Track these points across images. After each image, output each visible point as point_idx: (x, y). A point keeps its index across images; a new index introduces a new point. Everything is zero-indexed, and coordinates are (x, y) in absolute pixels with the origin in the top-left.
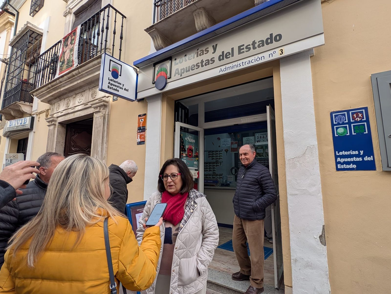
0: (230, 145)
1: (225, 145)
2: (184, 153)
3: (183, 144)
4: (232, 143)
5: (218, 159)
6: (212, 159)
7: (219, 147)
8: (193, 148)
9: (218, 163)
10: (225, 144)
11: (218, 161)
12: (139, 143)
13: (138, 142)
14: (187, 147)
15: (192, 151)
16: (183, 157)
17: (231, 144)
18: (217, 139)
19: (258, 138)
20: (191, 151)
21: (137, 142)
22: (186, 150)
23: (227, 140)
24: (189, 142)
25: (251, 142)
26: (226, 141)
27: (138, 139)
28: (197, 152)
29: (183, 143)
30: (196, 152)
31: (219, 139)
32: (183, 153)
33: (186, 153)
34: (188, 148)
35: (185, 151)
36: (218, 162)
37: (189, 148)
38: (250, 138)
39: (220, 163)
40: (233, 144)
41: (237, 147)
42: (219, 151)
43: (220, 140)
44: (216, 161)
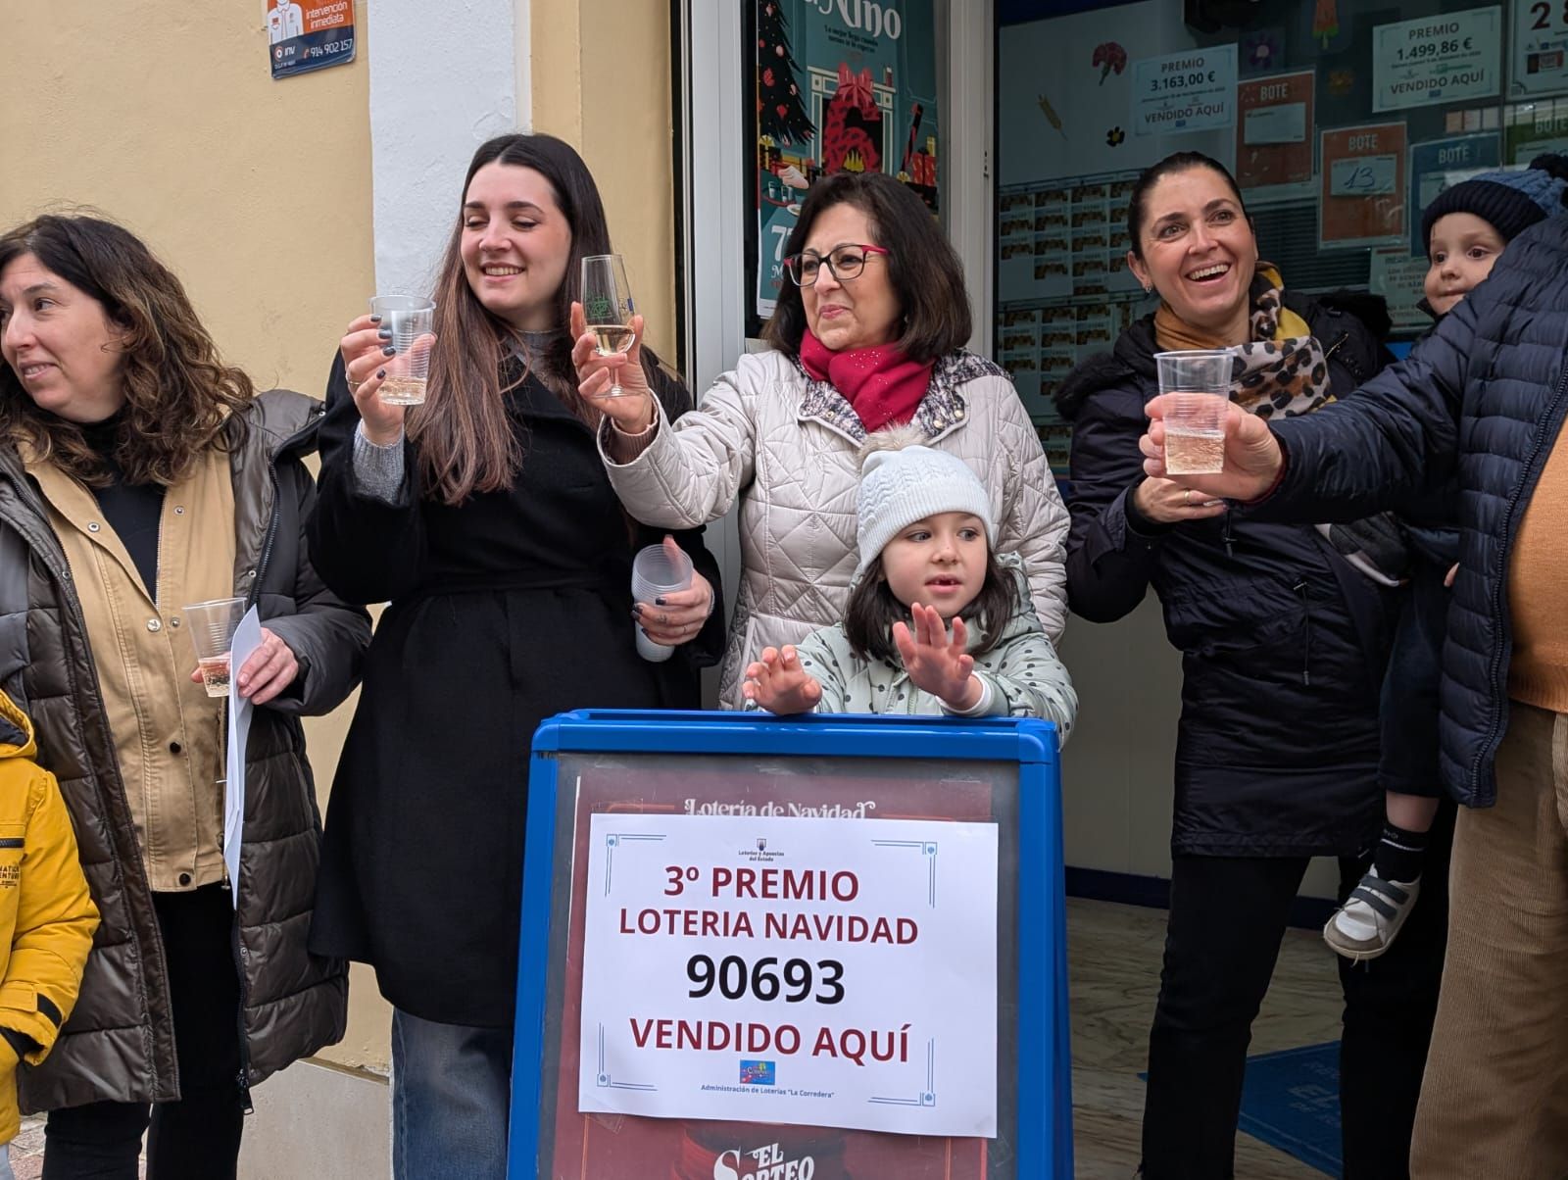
0: (1227, 119)
1: (1180, 124)
2: (785, 157)
3: (779, 50)
4: (1248, 101)
5: (1098, 265)
6: (1040, 273)
7: (1112, 143)
8: (886, 102)
9: (1101, 309)
10: (1182, 104)
11: (1100, 290)
12: (291, 50)
13: (284, 44)
14: (819, 83)
15: (874, 129)
16: (778, 197)
17: (1243, 107)
18: (1096, 64)
19: (1540, 25)
20: (863, 134)
21: (273, 48)
22: (814, 114)
23: (1200, 62)
24: (841, 35)
25: (1459, 73)
26: (1186, 73)
27: (274, 13)
28: (924, 152)
29: (782, 39)
30: (913, 150)
31: (1112, 58)
32: (775, 153)
33: (815, 149)
34: (826, 102)
35: (799, 127)
36: (1104, 298)
37: (837, 97)
38: (1454, 28)
39: (1119, 304)
40: (1259, 104)
41: (1303, 132)
42: (1107, 189)
43: (1118, 70)
44: (1077, 291)
